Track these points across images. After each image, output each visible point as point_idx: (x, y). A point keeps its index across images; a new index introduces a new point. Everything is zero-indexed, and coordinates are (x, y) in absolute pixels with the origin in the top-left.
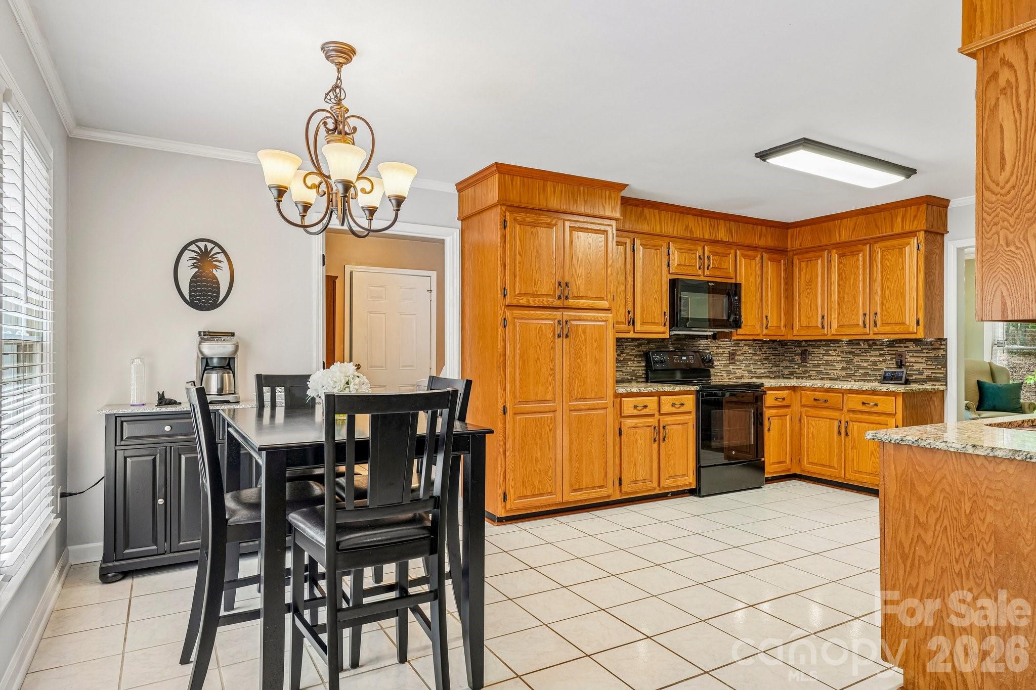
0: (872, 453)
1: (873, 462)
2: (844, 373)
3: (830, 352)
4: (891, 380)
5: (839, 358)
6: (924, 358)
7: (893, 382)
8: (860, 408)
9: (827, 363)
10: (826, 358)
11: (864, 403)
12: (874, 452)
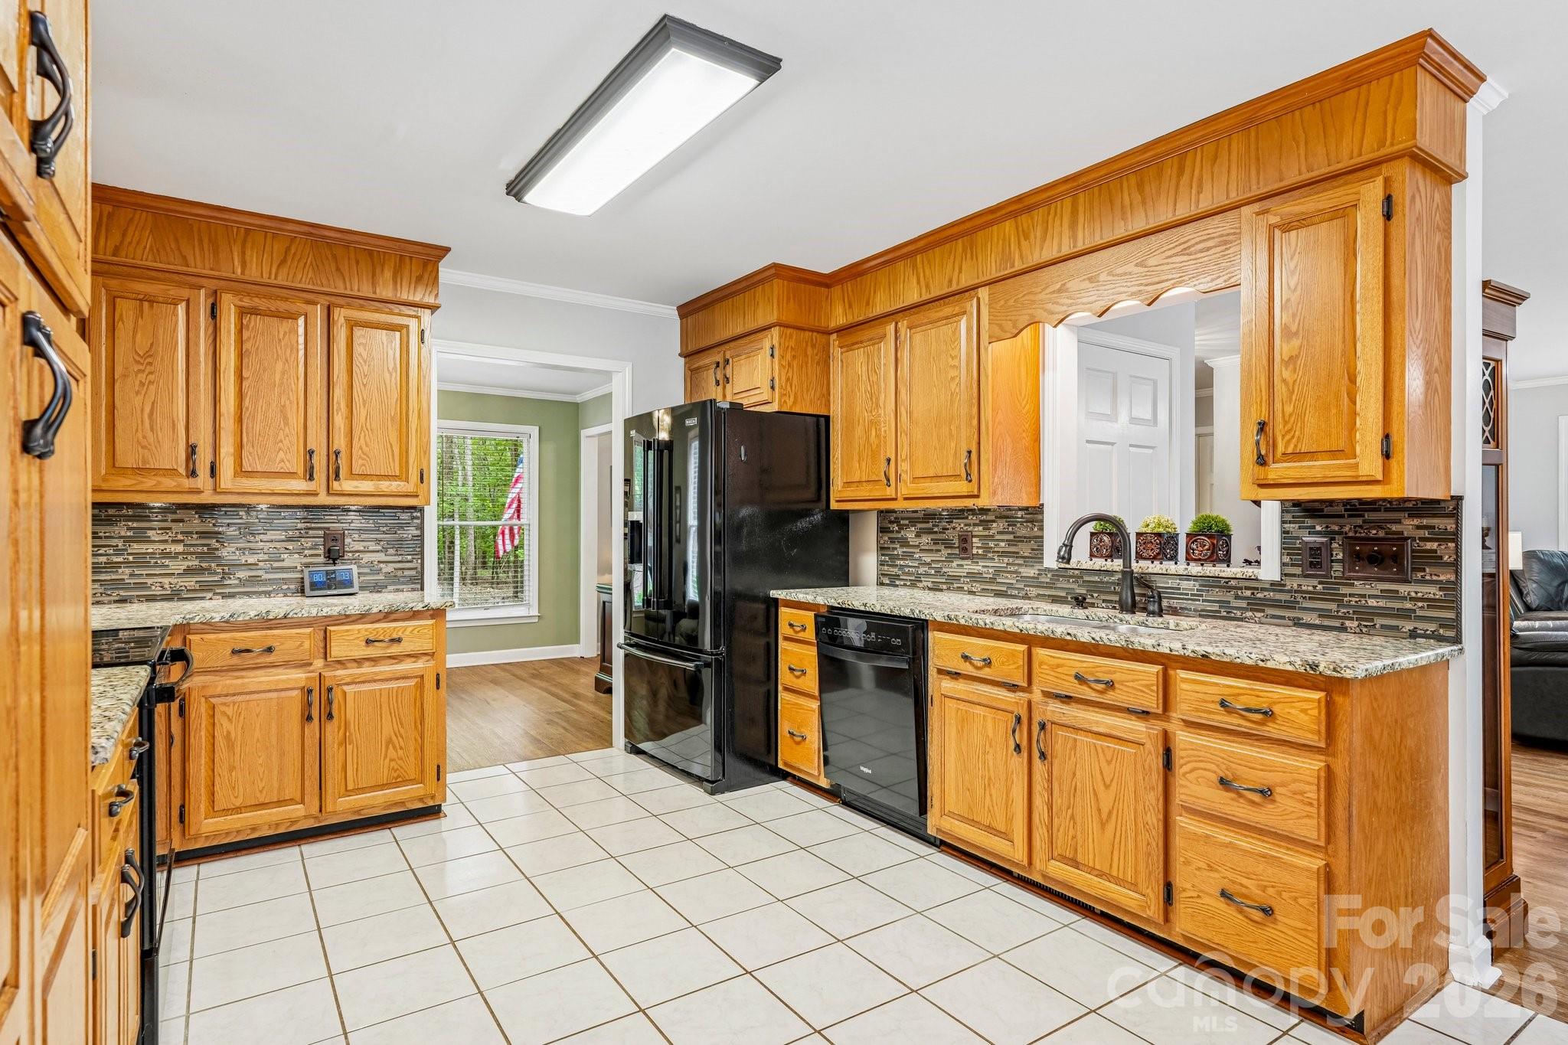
0: (389, 741)
1: (391, 760)
2: (191, 582)
3: (150, 533)
4: (329, 588)
5: (180, 548)
6: (382, 543)
7: (335, 592)
8: (362, 653)
9: (141, 560)
10: (136, 547)
11: (368, 642)
12: (394, 738)
